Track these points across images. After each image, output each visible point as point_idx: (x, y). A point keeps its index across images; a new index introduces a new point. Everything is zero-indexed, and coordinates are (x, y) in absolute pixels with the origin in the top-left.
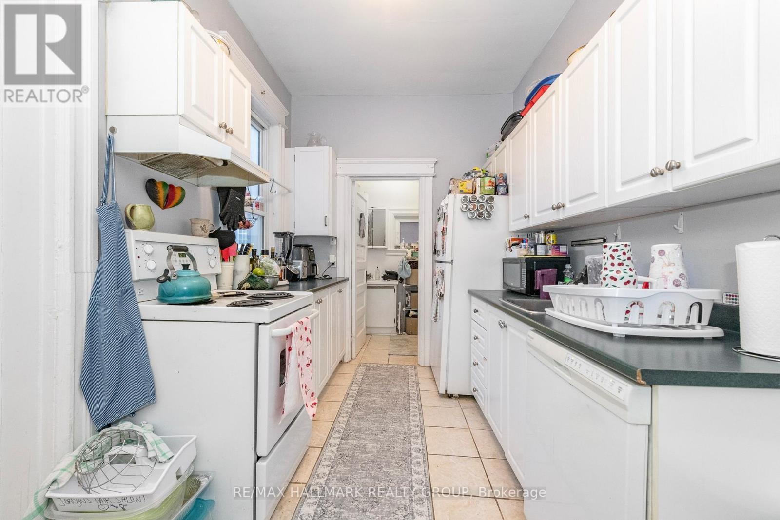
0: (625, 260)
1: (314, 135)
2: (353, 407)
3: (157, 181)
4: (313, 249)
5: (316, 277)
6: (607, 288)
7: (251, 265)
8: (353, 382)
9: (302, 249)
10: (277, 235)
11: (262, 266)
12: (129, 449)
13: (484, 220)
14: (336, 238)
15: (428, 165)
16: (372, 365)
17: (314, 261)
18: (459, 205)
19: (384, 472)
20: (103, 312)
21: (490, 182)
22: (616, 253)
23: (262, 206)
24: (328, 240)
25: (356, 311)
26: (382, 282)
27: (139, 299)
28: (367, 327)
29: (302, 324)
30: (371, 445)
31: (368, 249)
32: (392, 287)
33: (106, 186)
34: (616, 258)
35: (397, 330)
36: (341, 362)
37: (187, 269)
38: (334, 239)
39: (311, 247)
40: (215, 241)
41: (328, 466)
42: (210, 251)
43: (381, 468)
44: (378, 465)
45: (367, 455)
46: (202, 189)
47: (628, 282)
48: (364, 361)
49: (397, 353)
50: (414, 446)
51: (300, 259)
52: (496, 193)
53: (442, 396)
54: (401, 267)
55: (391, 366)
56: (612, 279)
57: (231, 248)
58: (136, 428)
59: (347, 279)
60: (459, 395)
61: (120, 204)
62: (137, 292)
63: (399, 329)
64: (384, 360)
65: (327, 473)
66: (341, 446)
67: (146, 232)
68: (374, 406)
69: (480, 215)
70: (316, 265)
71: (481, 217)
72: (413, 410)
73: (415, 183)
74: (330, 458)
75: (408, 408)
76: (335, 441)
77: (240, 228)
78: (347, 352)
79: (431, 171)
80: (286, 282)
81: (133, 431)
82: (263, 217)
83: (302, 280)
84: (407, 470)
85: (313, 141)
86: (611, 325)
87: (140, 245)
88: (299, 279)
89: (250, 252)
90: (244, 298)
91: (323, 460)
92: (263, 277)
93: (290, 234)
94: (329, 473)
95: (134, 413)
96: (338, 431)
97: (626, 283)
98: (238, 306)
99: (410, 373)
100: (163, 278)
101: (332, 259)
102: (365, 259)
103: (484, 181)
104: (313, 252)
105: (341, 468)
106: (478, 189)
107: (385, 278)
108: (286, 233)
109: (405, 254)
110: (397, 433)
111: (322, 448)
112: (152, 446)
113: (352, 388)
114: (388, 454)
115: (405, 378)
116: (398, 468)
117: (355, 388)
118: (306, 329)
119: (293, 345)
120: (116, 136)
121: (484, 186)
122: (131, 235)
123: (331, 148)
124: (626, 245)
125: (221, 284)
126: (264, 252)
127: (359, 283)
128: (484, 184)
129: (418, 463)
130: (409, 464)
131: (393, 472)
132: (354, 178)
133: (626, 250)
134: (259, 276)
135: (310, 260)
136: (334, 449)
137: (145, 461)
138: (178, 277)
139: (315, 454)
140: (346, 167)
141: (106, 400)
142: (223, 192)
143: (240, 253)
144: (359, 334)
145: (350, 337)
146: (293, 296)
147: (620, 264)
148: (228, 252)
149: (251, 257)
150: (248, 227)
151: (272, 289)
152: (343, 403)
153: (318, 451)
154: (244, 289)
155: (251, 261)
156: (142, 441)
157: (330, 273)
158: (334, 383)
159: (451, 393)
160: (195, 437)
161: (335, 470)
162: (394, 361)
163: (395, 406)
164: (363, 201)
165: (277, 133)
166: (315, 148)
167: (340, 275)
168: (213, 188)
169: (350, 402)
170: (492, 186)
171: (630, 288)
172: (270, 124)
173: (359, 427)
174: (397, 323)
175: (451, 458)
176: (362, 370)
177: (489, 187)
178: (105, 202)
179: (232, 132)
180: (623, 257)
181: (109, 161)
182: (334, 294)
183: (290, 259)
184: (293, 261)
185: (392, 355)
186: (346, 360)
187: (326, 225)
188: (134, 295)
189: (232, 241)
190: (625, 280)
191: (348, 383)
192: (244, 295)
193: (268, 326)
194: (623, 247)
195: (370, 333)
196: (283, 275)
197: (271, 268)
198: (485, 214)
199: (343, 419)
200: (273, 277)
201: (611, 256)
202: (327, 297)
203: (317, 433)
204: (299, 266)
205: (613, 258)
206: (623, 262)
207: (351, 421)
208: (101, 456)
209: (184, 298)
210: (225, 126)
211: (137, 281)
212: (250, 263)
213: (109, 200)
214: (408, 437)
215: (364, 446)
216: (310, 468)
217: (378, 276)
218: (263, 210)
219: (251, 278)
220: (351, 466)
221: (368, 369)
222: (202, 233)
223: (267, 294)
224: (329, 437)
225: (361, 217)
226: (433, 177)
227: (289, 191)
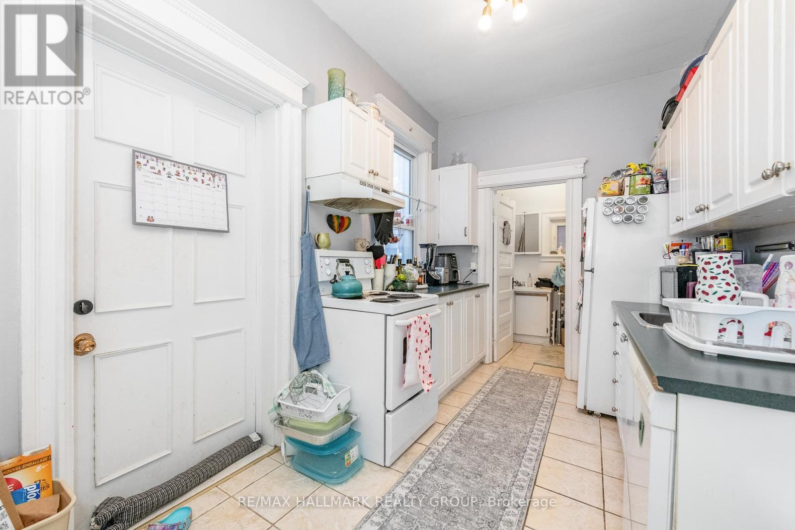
0: (720, 273)
1: (458, 154)
2: (481, 401)
3: (334, 215)
4: (455, 257)
5: (458, 282)
6: (699, 303)
7: (397, 272)
8: (489, 381)
9: (446, 258)
10: (422, 246)
11: (404, 273)
12: (314, 385)
13: (634, 224)
14: (477, 246)
15: (575, 165)
16: (512, 370)
17: (456, 268)
18: (601, 208)
19: (494, 456)
20: (304, 301)
21: (643, 179)
22: (708, 265)
23: (412, 222)
24: (470, 249)
25: (498, 317)
26: (534, 289)
27: (322, 293)
28: (515, 334)
29: (421, 319)
30: (489, 434)
31: (516, 255)
32: (544, 295)
33: (306, 223)
34: (708, 271)
35: (551, 341)
36: (482, 363)
37: (348, 274)
38: (476, 247)
39: (453, 255)
40: (371, 254)
41: (448, 439)
42: (367, 261)
43: (493, 453)
44: (491, 450)
45: (483, 441)
46: (362, 215)
47: (723, 297)
48: (505, 365)
49: (544, 363)
50: (530, 445)
51: (443, 266)
52: (652, 192)
53: (580, 411)
54: (555, 274)
55: (533, 374)
56: (704, 293)
57: (382, 259)
58: (319, 374)
59: (488, 285)
60: (601, 414)
61: (312, 234)
62: (321, 289)
63: (553, 339)
64: (527, 368)
65: (446, 444)
66: (462, 428)
67: (326, 251)
68: (502, 404)
69: (629, 219)
70: (457, 271)
71: (629, 220)
72: (542, 416)
73: (563, 186)
74: (451, 434)
75: (536, 413)
76: (458, 423)
77: (391, 243)
78: (487, 354)
79: (580, 172)
80: (426, 286)
81: (317, 375)
82: (413, 231)
83: (445, 285)
84: (517, 461)
85: (456, 160)
86: (705, 343)
87: (322, 259)
88: (440, 284)
89: (397, 262)
90: (386, 297)
91: (445, 434)
92: (404, 282)
93: (433, 245)
94: (447, 444)
95: (319, 365)
96: (463, 417)
97: (720, 299)
98: (377, 301)
99: (551, 383)
100: (333, 281)
101: (473, 266)
102: (511, 265)
103: (635, 180)
104: (455, 260)
105: (458, 444)
106: (627, 190)
107: (538, 285)
108: (428, 244)
109: (563, 260)
110: (517, 431)
111: (447, 426)
112: (326, 386)
113: (486, 386)
114: (503, 445)
115: (545, 388)
116: (508, 457)
117: (489, 387)
118: (425, 323)
119: (412, 334)
120: (310, 191)
121: (634, 186)
122: (318, 253)
123: (471, 164)
124: (721, 258)
125: (375, 286)
126: (409, 261)
127: (502, 290)
128: (635, 183)
129: (531, 460)
130: (521, 457)
131: (502, 459)
132: (495, 189)
133: (720, 262)
134: (401, 281)
135: (452, 267)
136: (456, 429)
137: (323, 395)
138: (342, 280)
139: (439, 429)
140: (487, 178)
141: (305, 354)
142: (377, 217)
143: (389, 263)
144: (503, 339)
145: (491, 340)
146: (421, 297)
147: (712, 278)
148: (380, 262)
149: (397, 266)
150: (396, 241)
151: (412, 291)
152: (474, 396)
153: (442, 427)
154: (389, 290)
155: (397, 268)
156: (321, 383)
157: (471, 279)
158: (471, 378)
159: (592, 410)
160: (350, 387)
161: (452, 444)
162: (538, 370)
163: (523, 410)
164: (510, 209)
165: (425, 159)
166: (458, 166)
167: (481, 281)
168: (370, 214)
169: (481, 397)
170: (646, 184)
171: (726, 303)
172: (419, 152)
173: (482, 418)
174: (551, 334)
175: (567, 466)
176: (501, 372)
177: (641, 186)
178: (305, 233)
179: (378, 175)
180: (716, 271)
181: (307, 207)
182: (469, 298)
183: (432, 267)
184: (436, 268)
185: (538, 364)
186: (487, 361)
187: (466, 235)
188: (319, 291)
189: (382, 254)
190: (719, 295)
191: (484, 382)
192: (386, 294)
193: (393, 317)
194: (717, 259)
195: (517, 340)
196: (423, 280)
197: (411, 274)
198: (636, 217)
199: (470, 408)
200: (413, 282)
201: (703, 269)
202: (461, 300)
203: (445, 414)
204: (441, 273)
205: (705, 271)
206: (717, 276)
207: (476, 412)
208: (301, 387)
209: (347, 294)
210: (373, 172)
211: (321, 282)
212: (396, 270)
213: (307, 232)
214: (527, 437)
215: (483, 433)
216: (433, 437)
217: (530, 283)
218: (413, 226)
219: (395, 282)
220: (466, 445)
221: (508, 373)
222: (361, 249)
223: (402, 295)
224: (454, 419)
225: (505, 225)
226: (583, 178)
227: (435, 207)
